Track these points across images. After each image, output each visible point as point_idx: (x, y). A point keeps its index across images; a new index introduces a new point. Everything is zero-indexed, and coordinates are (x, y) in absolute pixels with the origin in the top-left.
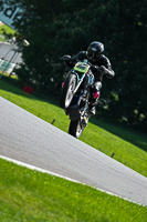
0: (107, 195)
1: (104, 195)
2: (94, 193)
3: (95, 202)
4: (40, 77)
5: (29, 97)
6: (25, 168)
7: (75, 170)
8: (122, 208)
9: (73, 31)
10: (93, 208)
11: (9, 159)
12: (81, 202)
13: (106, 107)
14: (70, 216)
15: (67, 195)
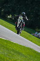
0: (14, 43)
1: (13, 43)
2: (10, 42)
3: (10, 45)
7: (5, 36)
8: (18, 46)
10: (10, 46)
12: (6, 45)
13: (13, 19)
14: (4, 49)
15: (3, 43)
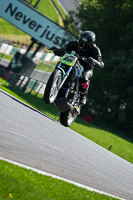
4: (98, 107)
5: (88, 125)
6: (85, 189)
7: (130, 192)
9: (129, 67)
11: (70, 182)
